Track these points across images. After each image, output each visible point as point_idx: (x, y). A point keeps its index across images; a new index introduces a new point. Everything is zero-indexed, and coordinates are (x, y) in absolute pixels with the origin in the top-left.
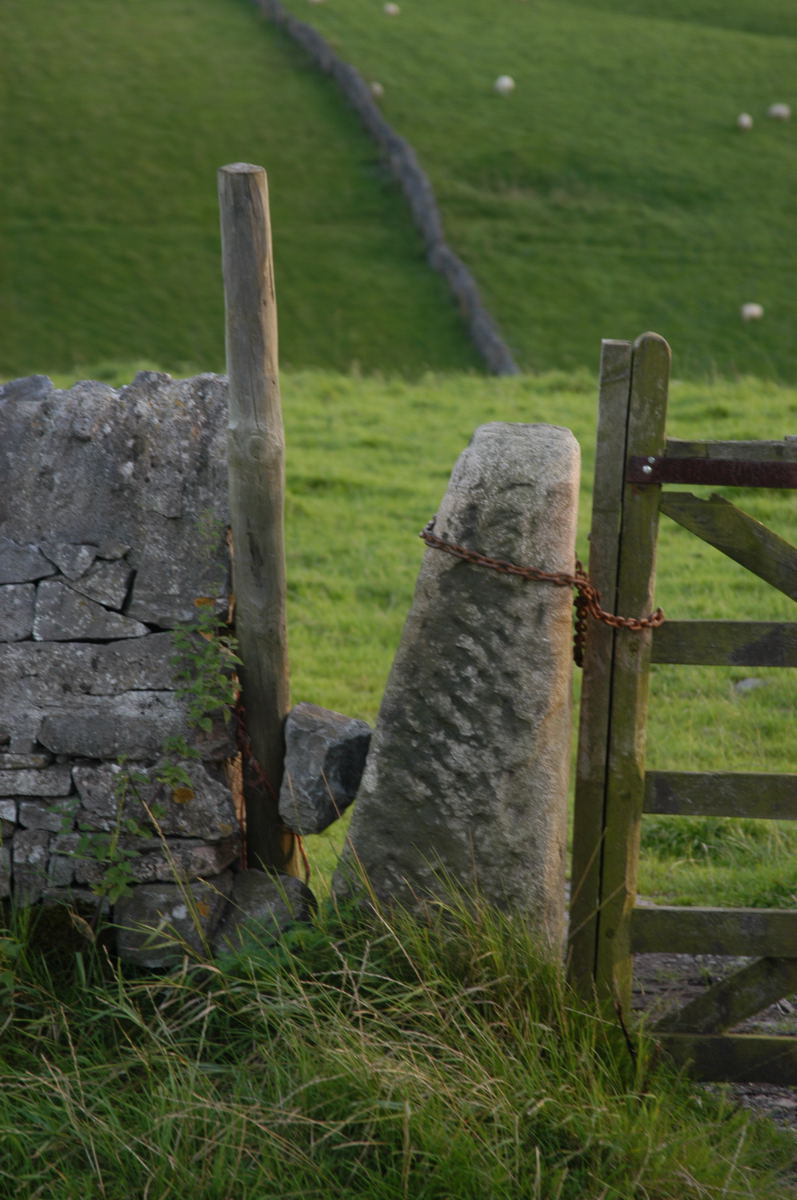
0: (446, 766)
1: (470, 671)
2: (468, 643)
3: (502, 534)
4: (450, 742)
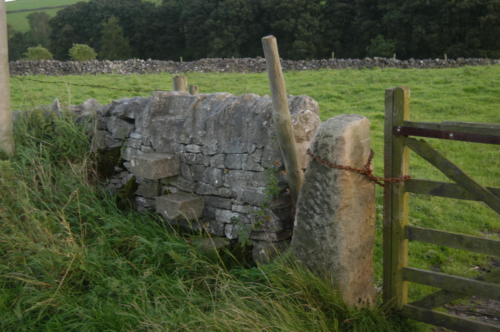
0: (313, 221)
1: (318, 193)
2: (318, 184)
3: (324, 151)
4: (314, 214)
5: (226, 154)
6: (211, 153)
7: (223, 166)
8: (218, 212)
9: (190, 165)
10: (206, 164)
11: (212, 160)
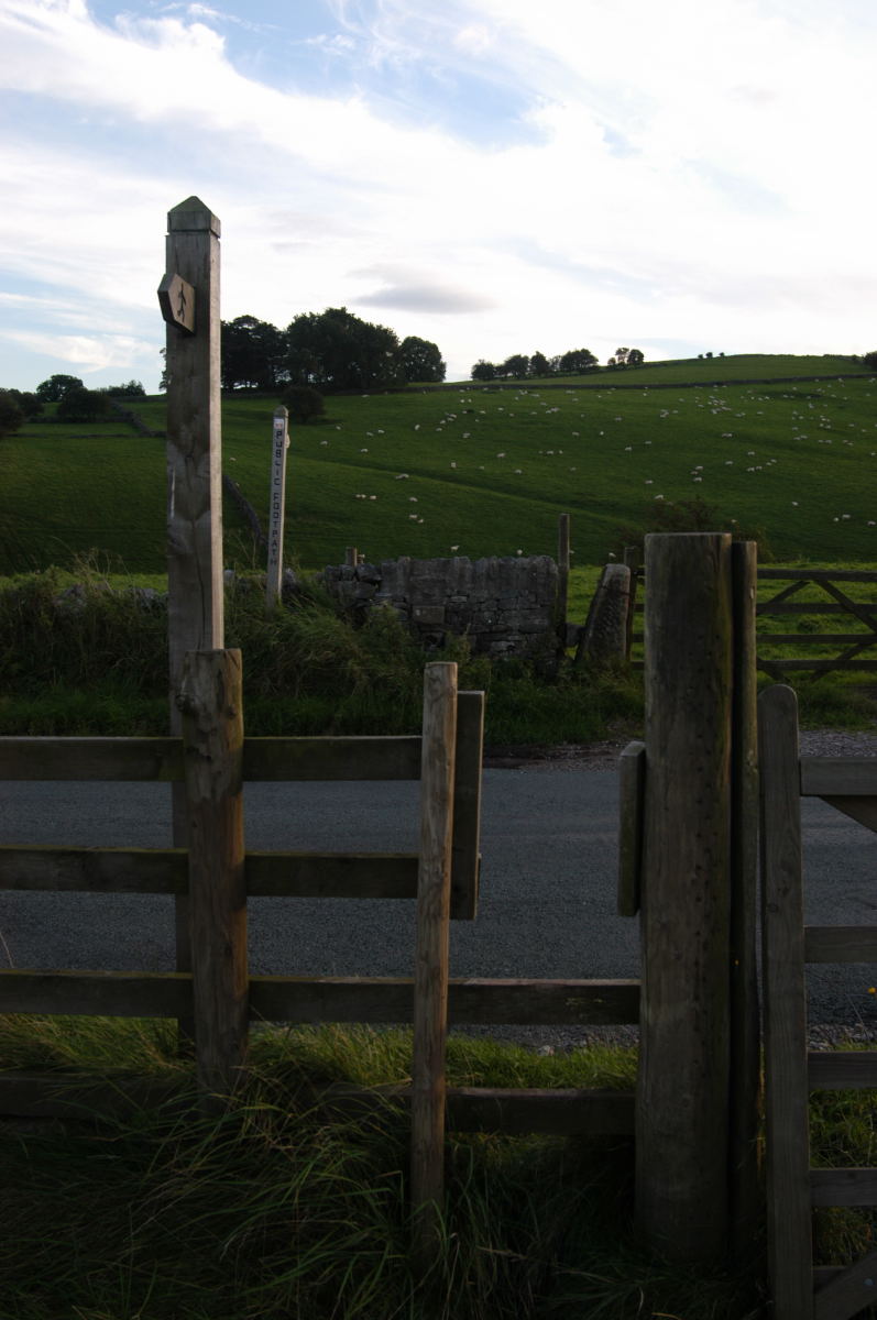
3: (616, 586)
5: (498, 600)
6: (482, 600)
7: (495, 609)
8: (493, 644)
9: (456, 613)
10: (476, 609)
11: (483, 606)
